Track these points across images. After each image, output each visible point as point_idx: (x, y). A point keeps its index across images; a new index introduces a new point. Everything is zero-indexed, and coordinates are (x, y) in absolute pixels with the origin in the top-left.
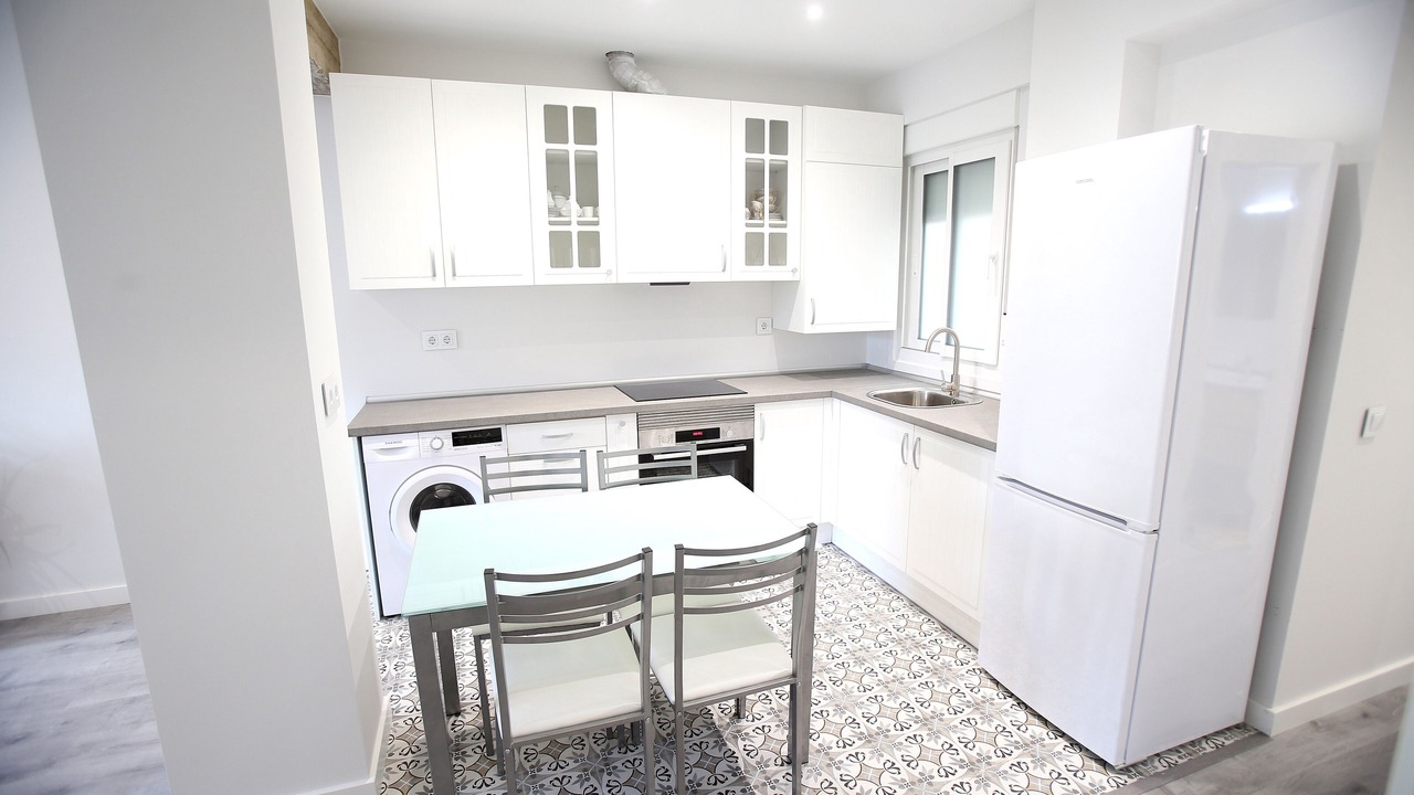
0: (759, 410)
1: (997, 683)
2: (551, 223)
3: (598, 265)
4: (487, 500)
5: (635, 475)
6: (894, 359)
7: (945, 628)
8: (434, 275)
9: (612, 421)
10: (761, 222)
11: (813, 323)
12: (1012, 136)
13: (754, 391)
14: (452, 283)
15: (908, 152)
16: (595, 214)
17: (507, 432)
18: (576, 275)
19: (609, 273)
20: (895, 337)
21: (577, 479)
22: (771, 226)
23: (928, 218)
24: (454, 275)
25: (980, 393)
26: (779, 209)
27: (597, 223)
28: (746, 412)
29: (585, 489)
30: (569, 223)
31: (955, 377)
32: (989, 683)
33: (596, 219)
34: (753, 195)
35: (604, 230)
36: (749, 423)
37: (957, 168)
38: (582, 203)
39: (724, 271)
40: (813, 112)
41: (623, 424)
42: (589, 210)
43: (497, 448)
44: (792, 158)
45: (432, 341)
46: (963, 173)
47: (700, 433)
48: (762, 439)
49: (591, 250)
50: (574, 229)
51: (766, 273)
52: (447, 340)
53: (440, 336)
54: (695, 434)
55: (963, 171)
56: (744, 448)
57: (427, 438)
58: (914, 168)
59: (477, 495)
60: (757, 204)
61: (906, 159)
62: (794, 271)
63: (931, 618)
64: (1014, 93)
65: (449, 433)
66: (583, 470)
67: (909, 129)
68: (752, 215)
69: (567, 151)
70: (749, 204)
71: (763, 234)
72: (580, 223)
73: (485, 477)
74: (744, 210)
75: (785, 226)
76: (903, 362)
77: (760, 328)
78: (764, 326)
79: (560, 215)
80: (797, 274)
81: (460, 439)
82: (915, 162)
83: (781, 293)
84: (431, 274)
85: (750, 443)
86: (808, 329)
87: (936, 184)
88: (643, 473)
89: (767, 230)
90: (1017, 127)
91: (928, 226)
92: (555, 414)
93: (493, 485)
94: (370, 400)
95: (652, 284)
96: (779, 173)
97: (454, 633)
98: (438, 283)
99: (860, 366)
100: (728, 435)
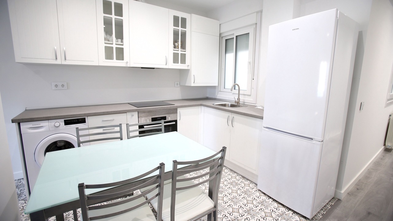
0: (179, 110)
1: (265, 194)
2: (105, 43)
3: (123, 60)
4: (79, 146)
5: (137, 133)
6: (217, 95)
7: (244, 177)
8: (56, 59)
9: (129, 115)
10: (178, 49)
11: (194, 83)
12: (255, 26)
13: (177, 104)
14: (64, 63)
15: (222, 32)
16: (122, 42)
17: (88, 120)
18: (115, 63)
19: (127, 63)
20: (217, 88)
21: (118, 135)
22: (181, 51)
23: (227, 52)
24: (65, 59)
25: (246, 103)
26: (183, 46)
27: (123, 45)
28: (174, 111)
29: (122, 139)
30: (112, 44)
31: (239, 99)
32: (262, 194)
33: (122, 43)
34: (175, 41)
35: (125, 47)
36: (175, 115)
37: (237, 36)
38: (117, 37)
39: (166, 64)
40: (194, 16)
41: (133, 116)
42: (120, 40)
43: (84, 125)
44: (188, 30)
45: (56, 86)
46: (238, 38)
47: (160, 118)
48: (180, 120)
49: (120, 54)
50: (114, 46)
51: (179, 66)
52: (63, 86)
53: (60, 84)
54: (158, 119)
55: (238, 37)
56: (174, 123)
57: (52, 123)
58: (222, 37)
59: (75, 144)
60: (176, 44)
61: (220, 34)
62: (188, 66)
63: (238, 174)
64: (256, 13)
65: (63, 120)
66: (121, 132)
67: (221, 25)
68: (175, 47)
69: (112, 18)
70: (174, 44)
71: (178, 53)
72: (116, 44)
73: (78, 136)
74: (172, 45)
75: (185, 51)
76: (219, 96)
77: (176, 85)
78: (177, 84)
79: (109, 41)
80: (189, 67)
81: (67, 123)
82: (223, 35)
83: (184, 73)
84: (55, 58)
85: (176, 121)
86: (193, 85)
87: (229, 43)
88: (140, 133)
89: (180, 52)
90: (256, 24)
91: (227, 55)
92: (108, 112)
93: (82, 139)
94: (27, 109)
95: (142, 68)
96: (184, 35)
97: (65, 214)
98: (58, 62)
99: (205, 98)
100: (169, 118)
